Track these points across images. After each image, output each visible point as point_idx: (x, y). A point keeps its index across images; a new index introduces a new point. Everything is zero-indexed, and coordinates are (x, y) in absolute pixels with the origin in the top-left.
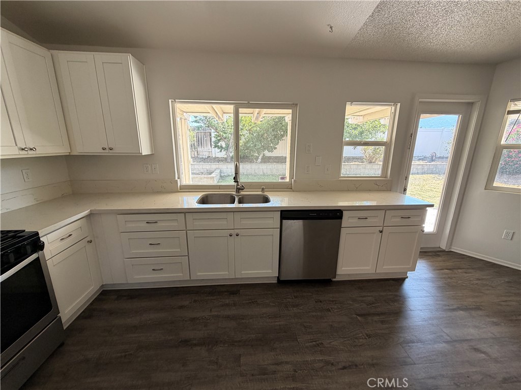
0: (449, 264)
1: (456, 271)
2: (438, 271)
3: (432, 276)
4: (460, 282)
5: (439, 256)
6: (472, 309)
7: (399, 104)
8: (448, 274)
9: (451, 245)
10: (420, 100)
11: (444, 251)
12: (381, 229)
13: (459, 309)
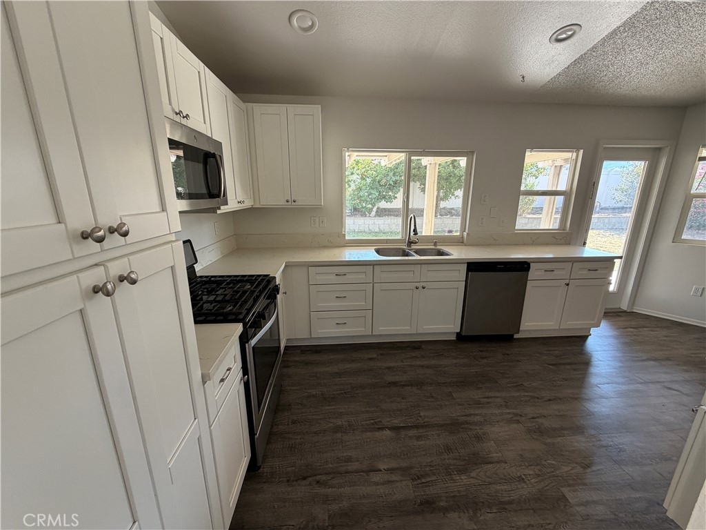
0: (634, 323)
1: (641, 329)
2: (622, 330)
3: (617, 334)
4: (647, 338)
5: (620, 316)
6: (661, 360)
7: (582, 151)
8: (632, 332)
9: (633, 305)
10: (604, 146)
11: (625, 312)
12: (567, 281)
13: (648, 360)
